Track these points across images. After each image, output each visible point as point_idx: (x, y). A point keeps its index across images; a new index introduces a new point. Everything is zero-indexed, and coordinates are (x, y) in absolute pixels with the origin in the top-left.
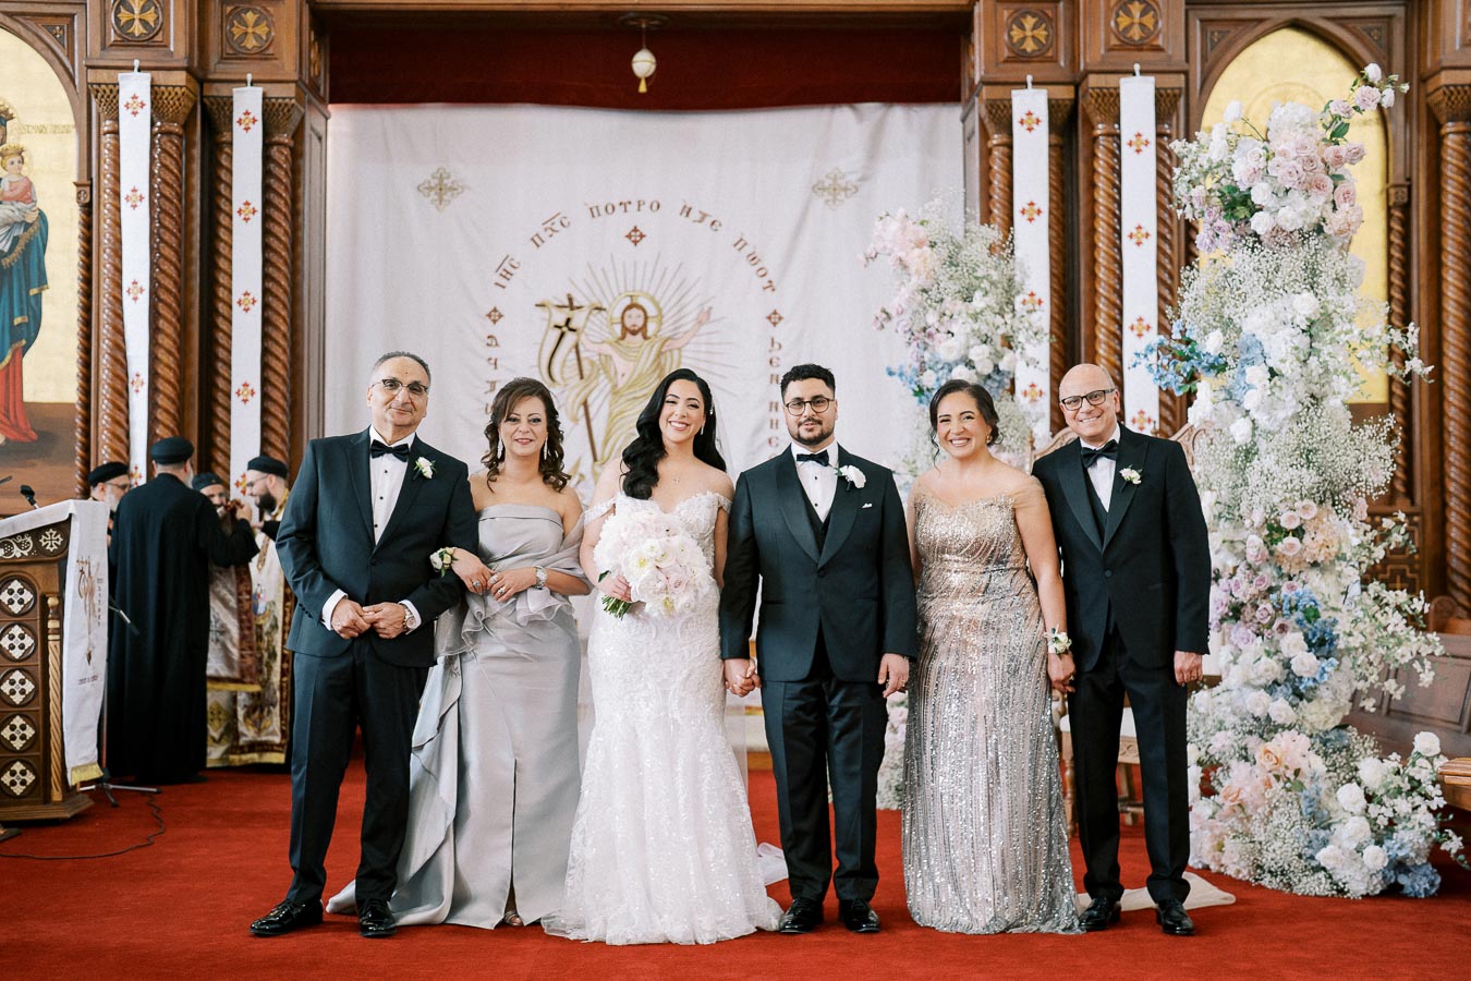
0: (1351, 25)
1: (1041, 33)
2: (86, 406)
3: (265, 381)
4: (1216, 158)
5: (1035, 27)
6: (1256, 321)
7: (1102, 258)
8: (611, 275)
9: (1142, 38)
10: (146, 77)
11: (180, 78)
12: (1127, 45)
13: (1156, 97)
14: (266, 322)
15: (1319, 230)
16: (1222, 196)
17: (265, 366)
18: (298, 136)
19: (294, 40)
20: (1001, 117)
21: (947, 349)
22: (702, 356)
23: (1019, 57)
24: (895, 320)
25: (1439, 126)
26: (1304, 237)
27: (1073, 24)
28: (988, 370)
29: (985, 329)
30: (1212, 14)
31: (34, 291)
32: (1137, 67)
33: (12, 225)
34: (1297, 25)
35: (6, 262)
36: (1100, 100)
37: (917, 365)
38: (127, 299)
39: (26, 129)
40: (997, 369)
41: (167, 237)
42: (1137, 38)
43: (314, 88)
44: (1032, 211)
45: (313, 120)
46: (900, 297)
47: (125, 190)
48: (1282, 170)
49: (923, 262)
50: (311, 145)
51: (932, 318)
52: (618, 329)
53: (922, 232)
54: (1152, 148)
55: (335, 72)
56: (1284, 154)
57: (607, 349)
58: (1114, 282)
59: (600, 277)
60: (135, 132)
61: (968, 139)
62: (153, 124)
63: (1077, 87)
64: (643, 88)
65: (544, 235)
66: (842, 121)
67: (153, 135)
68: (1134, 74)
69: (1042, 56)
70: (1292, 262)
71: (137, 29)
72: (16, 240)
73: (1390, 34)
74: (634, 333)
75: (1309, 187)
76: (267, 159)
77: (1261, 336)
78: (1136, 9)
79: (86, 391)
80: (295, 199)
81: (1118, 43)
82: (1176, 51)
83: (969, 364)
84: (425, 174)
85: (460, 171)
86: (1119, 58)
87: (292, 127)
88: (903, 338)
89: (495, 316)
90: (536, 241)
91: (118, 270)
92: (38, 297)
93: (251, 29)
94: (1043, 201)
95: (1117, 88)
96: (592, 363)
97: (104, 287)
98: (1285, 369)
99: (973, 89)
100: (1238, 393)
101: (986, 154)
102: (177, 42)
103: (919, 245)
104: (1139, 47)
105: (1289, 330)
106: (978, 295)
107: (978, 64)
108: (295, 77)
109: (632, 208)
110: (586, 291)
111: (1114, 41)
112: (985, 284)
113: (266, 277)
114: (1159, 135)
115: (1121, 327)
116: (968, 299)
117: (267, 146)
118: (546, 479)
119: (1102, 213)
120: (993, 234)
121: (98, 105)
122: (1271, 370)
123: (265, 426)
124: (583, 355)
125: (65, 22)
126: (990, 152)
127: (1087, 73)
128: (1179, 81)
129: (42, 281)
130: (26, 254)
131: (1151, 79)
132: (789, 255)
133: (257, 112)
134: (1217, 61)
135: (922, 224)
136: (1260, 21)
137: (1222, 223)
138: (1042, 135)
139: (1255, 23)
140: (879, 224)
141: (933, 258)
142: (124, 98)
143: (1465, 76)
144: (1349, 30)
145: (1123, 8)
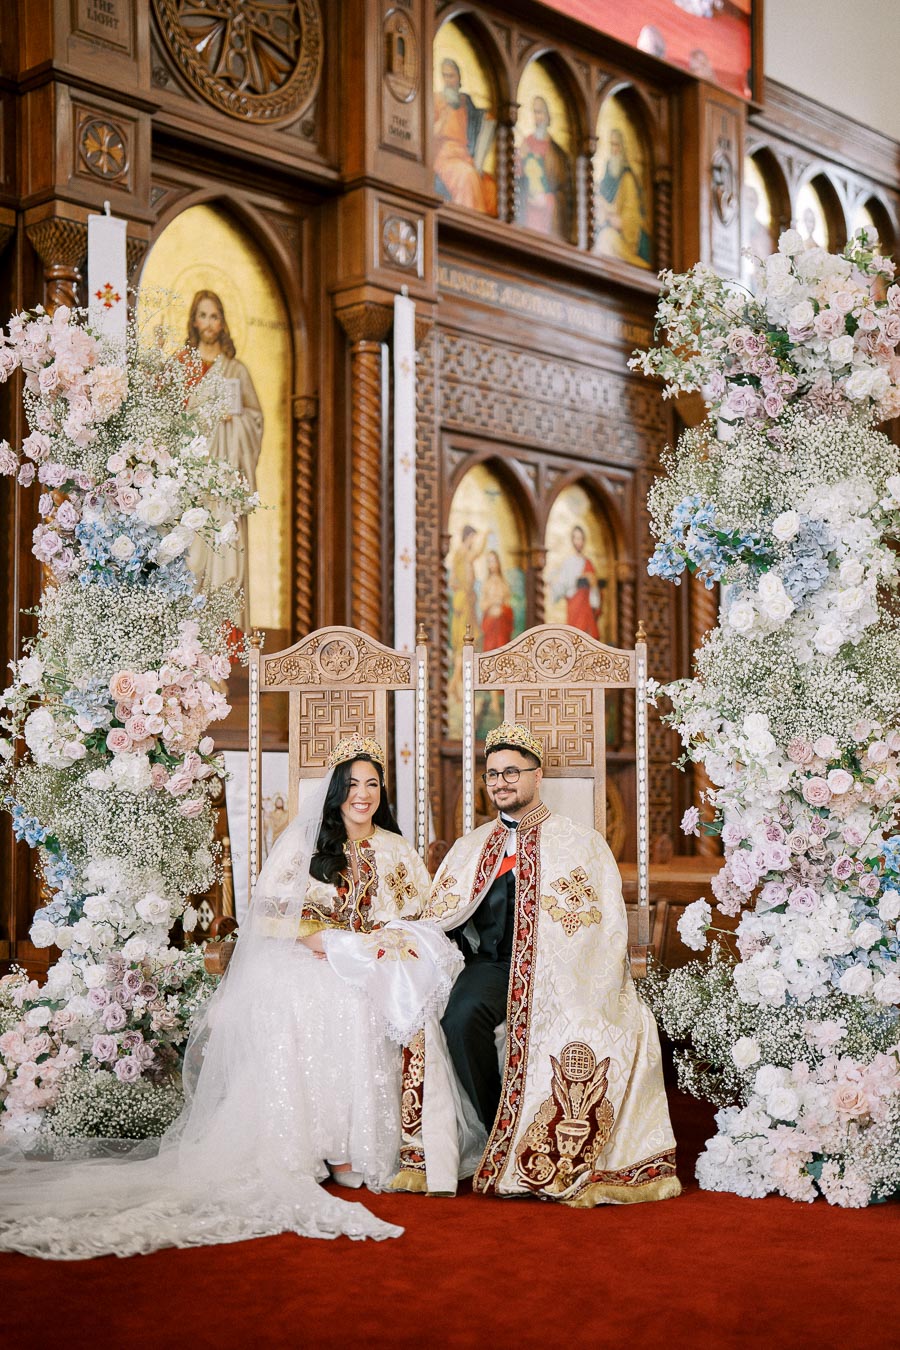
0: (271, 218)
6: (823, 503)
9: (109, 170)
12: (92, 174)
13: (128, 245)
32: (107, 205)
34: (222, 208)
36: (66, 234)
42: (105, 170)
49: (113, 385)
63: (20, 211)
68: (104, 213)
78: (105, 133)
81: (86, 170)
82: (145, 196)
86: (87, 190)
95: (86, 226)
104: (106, 181)
111: (82, 167)
128: (146, 234)
131: (124, 223)
136: (194, 188)
139: (187, 190)
143: (384, 297)
144: (271, 224)
145: (93, 126)
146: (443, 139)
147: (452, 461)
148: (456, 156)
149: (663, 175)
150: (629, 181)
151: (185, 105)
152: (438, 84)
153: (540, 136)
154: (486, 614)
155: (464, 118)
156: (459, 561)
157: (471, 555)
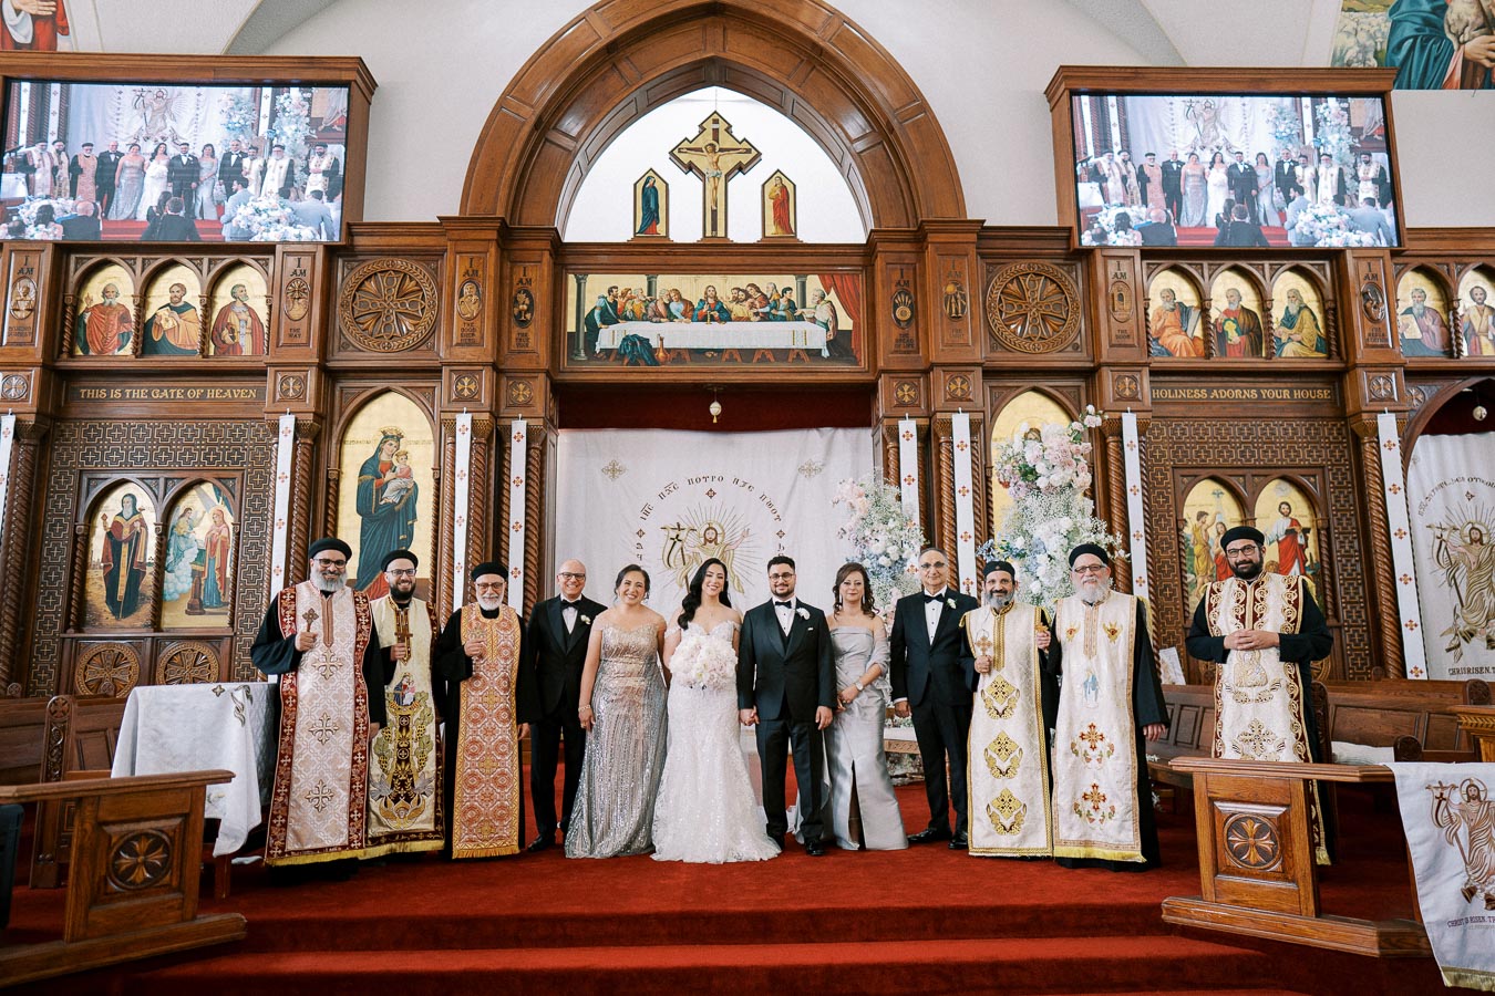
0: (1060, 390)
1: (912, 393)
2: (434, 580)
3: (525, 567)
4: (1016, 451)
5: (909, 390)
6: (1040, 531)
7: (945, 502)
8: (699, 513)
9: (962, 395)
10: (470, 415)
11: (486, 416)
12: (954, 398)
13: (970, 423)
14: (526, 537)
15: (1070, 486)
16: (1020, 470)
17: (526, 559)
18: (544, 443)
19: (543, 398)
20: (893, 434)
21: (875, 548)
22: (745, 553)
23: (902, 405)
24: (848, 533)
25: (1105, 439)
26: (1062, 491)
27: (928, 389)
28: (897, 558)
29: (894, 538)
30: (994, 384)
31: (410, 523)
32: (960, 409)
33: (400, 490)
34: (1036, 390)
35: (396, 508)
36: (942, 425)
37: (860, 556)
38: (456, 525)
39: (409, 443)
40: (901, 558)
41: (478, 494)
42: (959, 395)
43: (552, 421)
44: (910, 480)
45: (551, 437)
46: (850, 523)
47: (457, 472)
48: (1051, 456)
49: (863, 504)
50: (550, 449)
51: (867, 533)
52: (702, 539)
53: (862, 490)
54: (969, 447)
55: (561, 413)
56: (1051, 448)
57: (697, 550)
58: (952, 514)
59: (693, 514)
60: (463, 442)
61: (875, 445)
62: (472, 439)
63: (930, 419)
64: (715, 421)
65: (665, 493)
66: (813, 434)
67: (472, 444)
68: (959, 413)
69: (913, 404)
70: (1057, 503)
71: (466, 393)
72: (402, 496)
73: (1079, 395)
74: (711, 542)
75: (1065, 465)
76: (528, 455)
77: (1044, 539)
78: (959, 381)
79: (434, 572)
80: (542, 475)
81: (950, 398)
82: (979, 401)
83: (887, 555)
84: (606, 463)
85: (623, 462)
86: (950, 406)
87: (541, 440)
88: (852, 542)
89: (640, 533)
90: (662, 496)
91: (453, 511)
92: (412, 525)
93: (521, 392)
94: (915, 475)
95: (951, 419)
96: (690, 557)
97: (446, 519)
98: (1057, 556)
99: (878, 420)
100: (1032, 568)
101: (886, 452)
102: (485, 399)
103: (860, 496)
104: (961, 400)
105: (1057, 536)
106: (891, 520)
107: (881, 407)
108: (543, 415)
109: (709, 480)
110: (685, 519)
111: (948, 397)
112: (894, 515)
113: (527, 514)
114: (972, 442)
115: (956, 537)
116: (886, 523)
117: (528, 449)
118: (865, 613)
119: (944, 480)
120: (894, 489)
121: (445, 430)
122: (1049, 556)
123: (525, 589)
124: (685, 553)
125: (430, 391)
126: (888, 451)
127: (936, 412)
128: (980, 416)
129: (414, 517)
130: (406, 504)
131: (967, 415)
132: (788, 502)
133: (524, 433)
134: (999, 405)
135: (861, 485)
136: (1018, 387)
137: (1021, 482)
138: (914, 440)
139: (1016, 388)
140: (839, 486)
141: (868, 503)
142: (458, 426)
143: (1116, 415)
144: (1061, 393)
145: (953, 380)
146: (1163, 328)
147: (1183, 483)
148: (1176, 333)
149: (1329, 305)
150: (1306, 313)
151: (1010, 355)
152: (1156, 303)
153: (1233, 308)
154: (1217, 555)
155: (1178, 316)
156: (1196, 530)
157: (1204, 527)
